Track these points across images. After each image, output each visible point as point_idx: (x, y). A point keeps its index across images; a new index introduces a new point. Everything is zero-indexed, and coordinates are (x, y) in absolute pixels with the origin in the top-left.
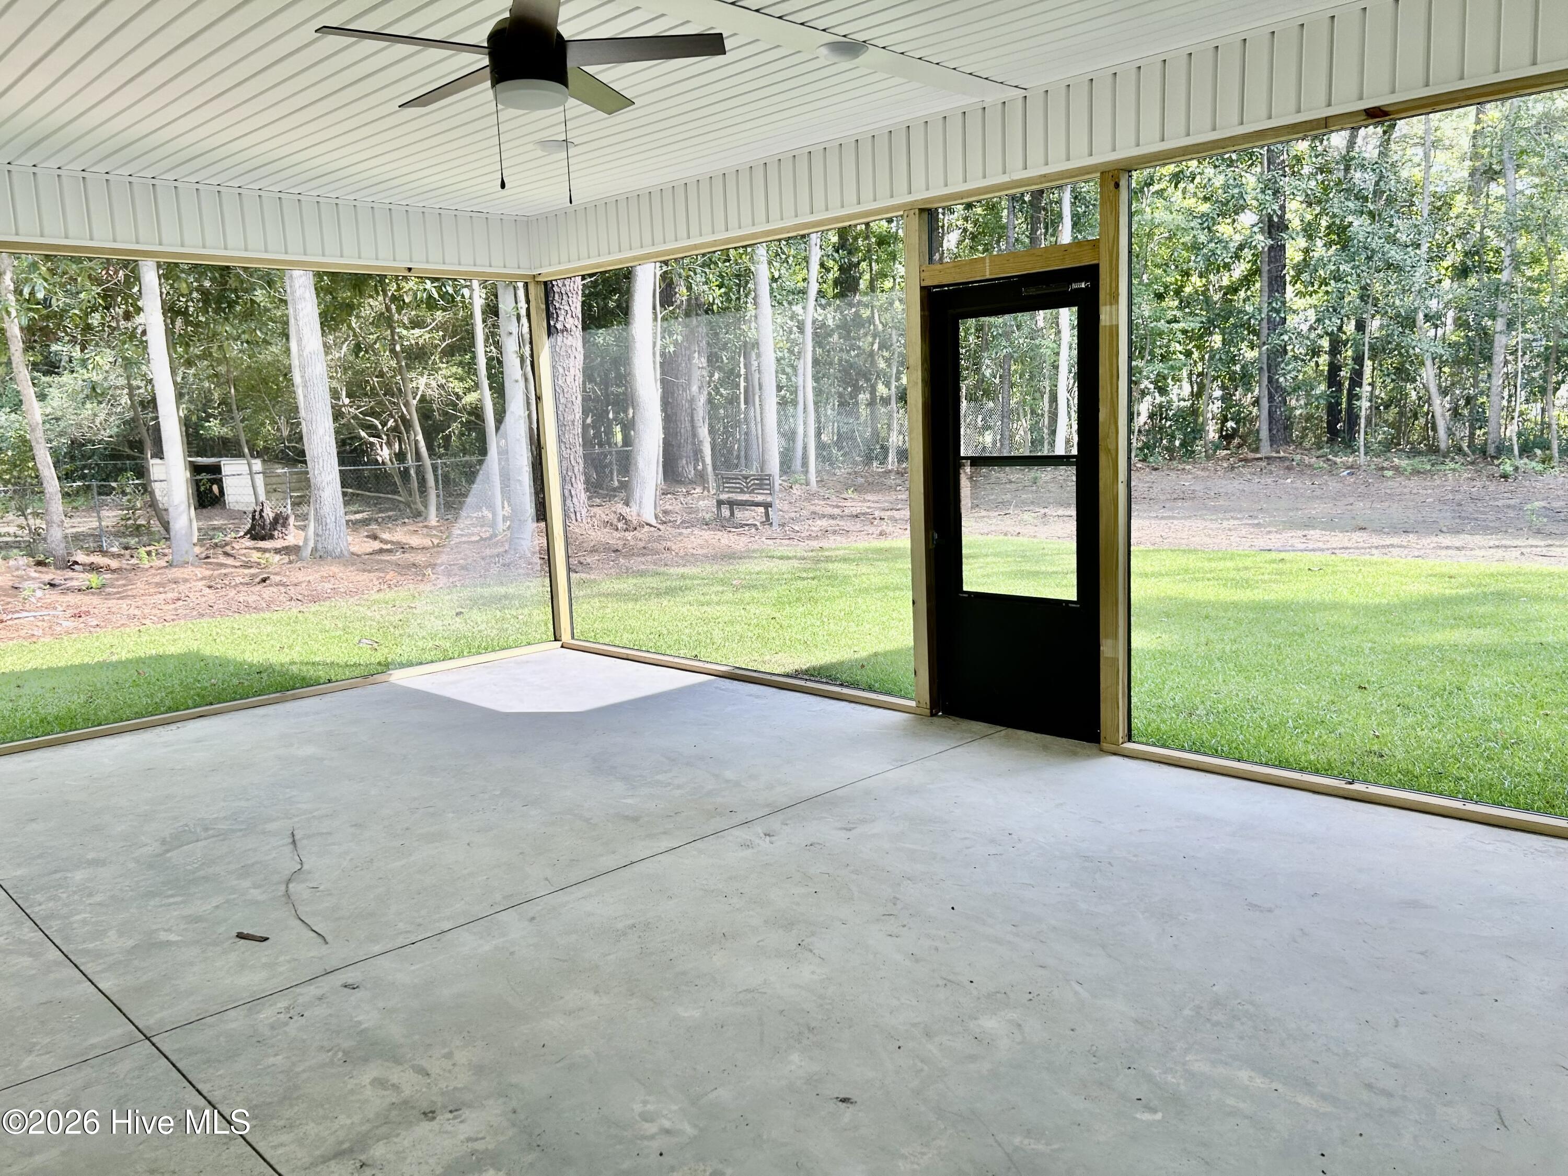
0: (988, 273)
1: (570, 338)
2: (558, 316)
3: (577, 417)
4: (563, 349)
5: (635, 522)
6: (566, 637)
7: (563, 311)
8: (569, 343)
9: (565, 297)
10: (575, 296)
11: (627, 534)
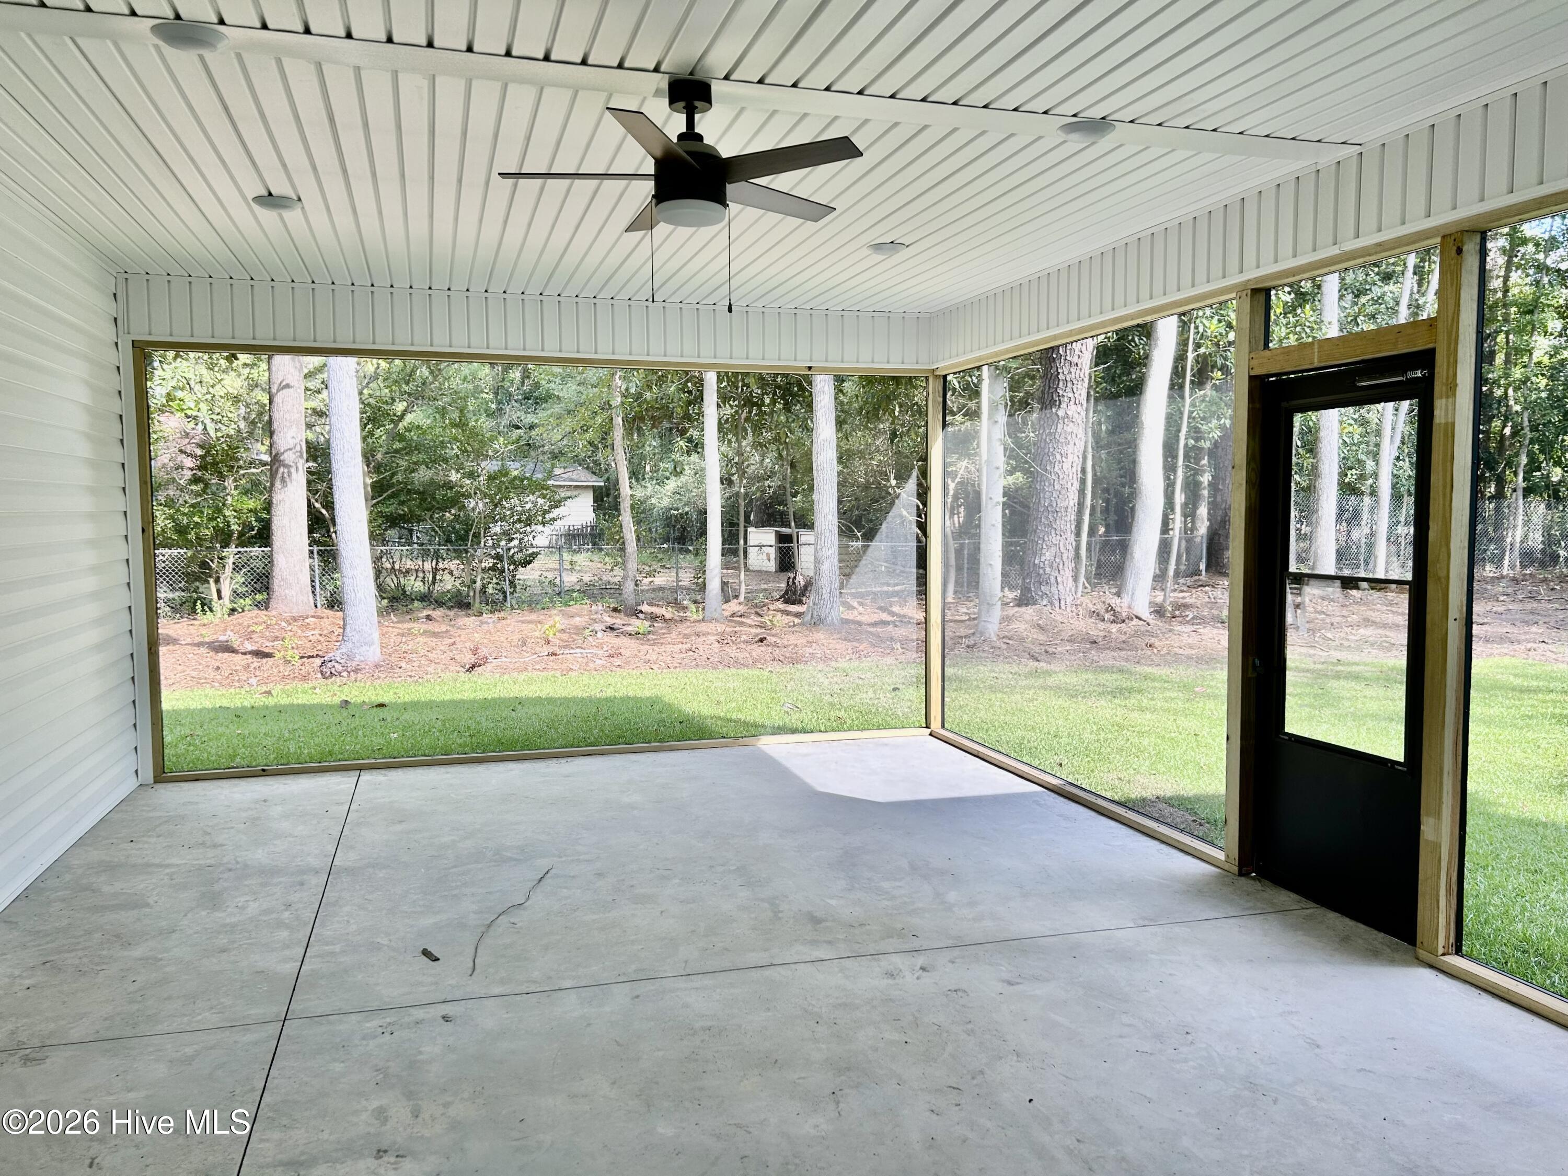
0: (1316, 360)
1: (1071, 425)
2: (1060, 403)
3: (1071, 503)
4: (1063, 435)
5: (1124, 614)
6: (936, 725)
7: (1066, 399)
8: (1069, 430)
9: (1069, 384)
10: (1080, 383)
11: (1113, 626)
